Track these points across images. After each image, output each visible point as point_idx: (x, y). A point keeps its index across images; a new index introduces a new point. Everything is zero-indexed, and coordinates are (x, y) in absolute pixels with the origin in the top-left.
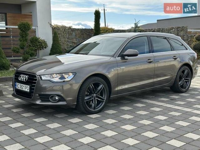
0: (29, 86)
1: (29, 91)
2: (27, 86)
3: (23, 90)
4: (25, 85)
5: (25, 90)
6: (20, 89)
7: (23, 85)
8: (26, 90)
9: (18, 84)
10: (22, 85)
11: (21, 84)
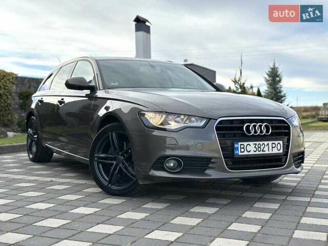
0: (281, 142)
1: (281, 151)
2: (276, 142)
3: (267, 152)
4: (270, 143)
5: (270, 152)
6: (257, 153)
7: (266, 143)
8: (275, 151)
9: (245, 144)
10: (261, 143)
11: (257, 143)
